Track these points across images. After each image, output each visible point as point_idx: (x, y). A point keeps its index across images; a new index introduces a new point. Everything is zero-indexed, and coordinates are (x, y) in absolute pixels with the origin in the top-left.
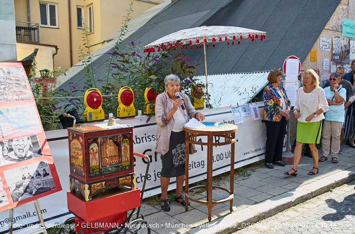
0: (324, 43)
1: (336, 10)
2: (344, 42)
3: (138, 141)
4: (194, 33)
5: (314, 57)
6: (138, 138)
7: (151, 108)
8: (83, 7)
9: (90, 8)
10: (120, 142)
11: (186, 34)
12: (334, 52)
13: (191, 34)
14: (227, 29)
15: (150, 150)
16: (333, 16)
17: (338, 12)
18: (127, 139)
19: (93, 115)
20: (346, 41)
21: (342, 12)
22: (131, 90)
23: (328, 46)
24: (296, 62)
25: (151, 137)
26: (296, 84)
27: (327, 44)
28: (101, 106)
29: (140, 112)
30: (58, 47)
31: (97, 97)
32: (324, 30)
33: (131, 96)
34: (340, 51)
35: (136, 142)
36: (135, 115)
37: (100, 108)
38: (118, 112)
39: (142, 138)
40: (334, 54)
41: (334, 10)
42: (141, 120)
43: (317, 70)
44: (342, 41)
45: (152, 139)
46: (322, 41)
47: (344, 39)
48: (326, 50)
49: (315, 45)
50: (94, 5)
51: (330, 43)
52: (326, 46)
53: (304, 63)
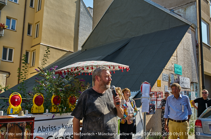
0: (165, 77)
1: (171, 59)
2: (176, 77)
3: (44, 130)
4: (86, 63)
5: (159, 84)
6: (45, 128)
7: (55, 108)
8: (30, 51)
9: (34, 53)
10: (24, 127)
11: (81, 64)
12: (170, 82)
13: (84, 64)
14: (106, 63)
15: (52, 136)
16: (169, 62)
17: (172, 60)
18: (30, 126)
19: (14, 110)
20: (177, 76)
21: (174, 60)
22: (42, 95)
23: (167, 78)
24: (148, 85)
25: (53, 128)
26: (148, 99)
27: (166, 77)
28: (20, 105)
29: (47, 110)
30: (10, 73)
31: (18, 99)
32: (164, 69)
33: (42, 100)
34: (174, 82)
35: (42, 131)
36: (43, 112)
37: (20, 106)
38: (32, 110)
39: (47, 128)
40: (171, 83)
41: (169, 59)
42: (47, 116)
43: (161, 92)
44: (175, 76)
45: (54, 129)
46: (164, 75)
47: (176, 75)
48: (166, 80)
49: (159, 77)
50: (36, 51)
51: (168, 77)
52: (166, 78)
53: (153, 87)
